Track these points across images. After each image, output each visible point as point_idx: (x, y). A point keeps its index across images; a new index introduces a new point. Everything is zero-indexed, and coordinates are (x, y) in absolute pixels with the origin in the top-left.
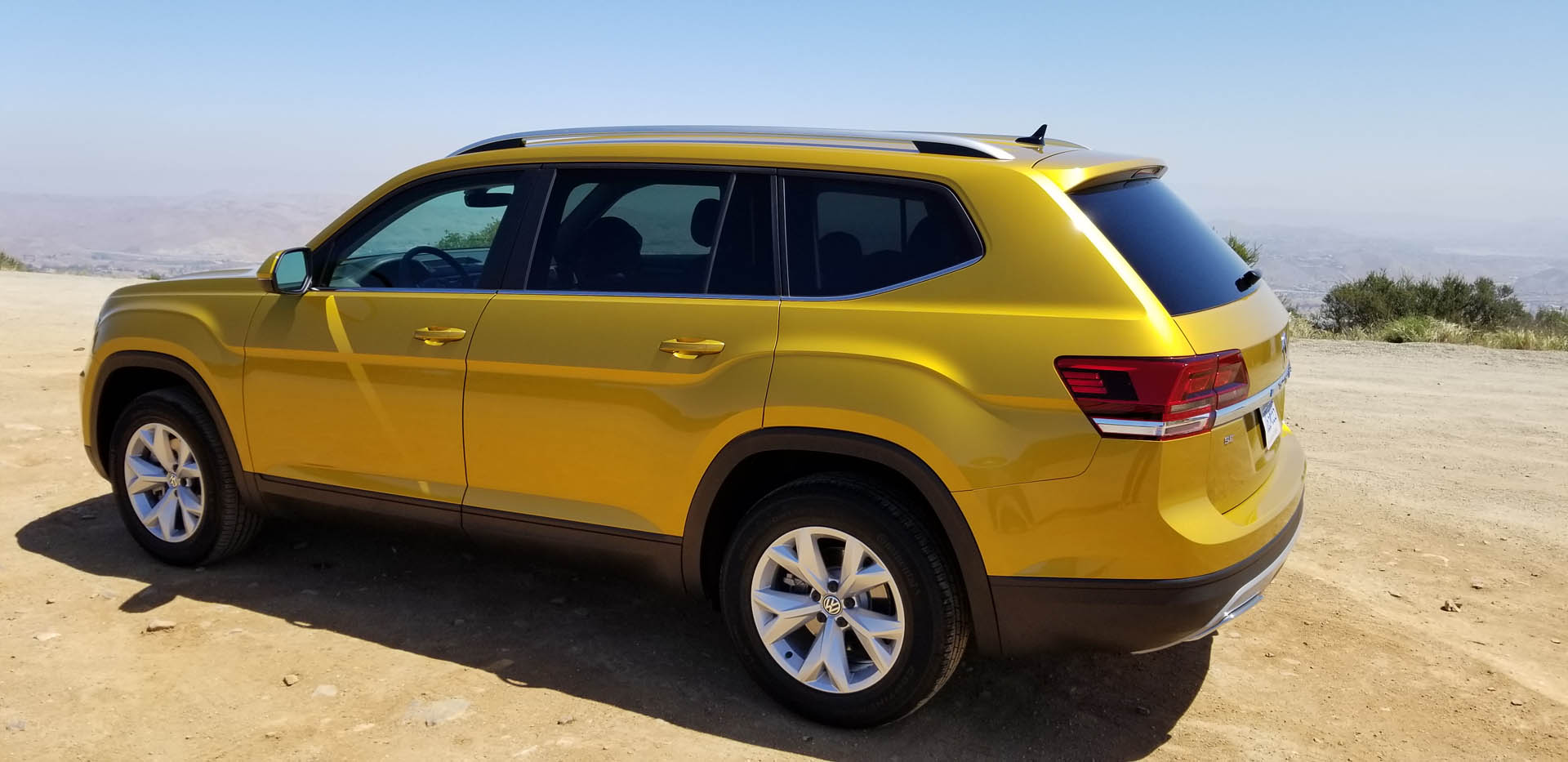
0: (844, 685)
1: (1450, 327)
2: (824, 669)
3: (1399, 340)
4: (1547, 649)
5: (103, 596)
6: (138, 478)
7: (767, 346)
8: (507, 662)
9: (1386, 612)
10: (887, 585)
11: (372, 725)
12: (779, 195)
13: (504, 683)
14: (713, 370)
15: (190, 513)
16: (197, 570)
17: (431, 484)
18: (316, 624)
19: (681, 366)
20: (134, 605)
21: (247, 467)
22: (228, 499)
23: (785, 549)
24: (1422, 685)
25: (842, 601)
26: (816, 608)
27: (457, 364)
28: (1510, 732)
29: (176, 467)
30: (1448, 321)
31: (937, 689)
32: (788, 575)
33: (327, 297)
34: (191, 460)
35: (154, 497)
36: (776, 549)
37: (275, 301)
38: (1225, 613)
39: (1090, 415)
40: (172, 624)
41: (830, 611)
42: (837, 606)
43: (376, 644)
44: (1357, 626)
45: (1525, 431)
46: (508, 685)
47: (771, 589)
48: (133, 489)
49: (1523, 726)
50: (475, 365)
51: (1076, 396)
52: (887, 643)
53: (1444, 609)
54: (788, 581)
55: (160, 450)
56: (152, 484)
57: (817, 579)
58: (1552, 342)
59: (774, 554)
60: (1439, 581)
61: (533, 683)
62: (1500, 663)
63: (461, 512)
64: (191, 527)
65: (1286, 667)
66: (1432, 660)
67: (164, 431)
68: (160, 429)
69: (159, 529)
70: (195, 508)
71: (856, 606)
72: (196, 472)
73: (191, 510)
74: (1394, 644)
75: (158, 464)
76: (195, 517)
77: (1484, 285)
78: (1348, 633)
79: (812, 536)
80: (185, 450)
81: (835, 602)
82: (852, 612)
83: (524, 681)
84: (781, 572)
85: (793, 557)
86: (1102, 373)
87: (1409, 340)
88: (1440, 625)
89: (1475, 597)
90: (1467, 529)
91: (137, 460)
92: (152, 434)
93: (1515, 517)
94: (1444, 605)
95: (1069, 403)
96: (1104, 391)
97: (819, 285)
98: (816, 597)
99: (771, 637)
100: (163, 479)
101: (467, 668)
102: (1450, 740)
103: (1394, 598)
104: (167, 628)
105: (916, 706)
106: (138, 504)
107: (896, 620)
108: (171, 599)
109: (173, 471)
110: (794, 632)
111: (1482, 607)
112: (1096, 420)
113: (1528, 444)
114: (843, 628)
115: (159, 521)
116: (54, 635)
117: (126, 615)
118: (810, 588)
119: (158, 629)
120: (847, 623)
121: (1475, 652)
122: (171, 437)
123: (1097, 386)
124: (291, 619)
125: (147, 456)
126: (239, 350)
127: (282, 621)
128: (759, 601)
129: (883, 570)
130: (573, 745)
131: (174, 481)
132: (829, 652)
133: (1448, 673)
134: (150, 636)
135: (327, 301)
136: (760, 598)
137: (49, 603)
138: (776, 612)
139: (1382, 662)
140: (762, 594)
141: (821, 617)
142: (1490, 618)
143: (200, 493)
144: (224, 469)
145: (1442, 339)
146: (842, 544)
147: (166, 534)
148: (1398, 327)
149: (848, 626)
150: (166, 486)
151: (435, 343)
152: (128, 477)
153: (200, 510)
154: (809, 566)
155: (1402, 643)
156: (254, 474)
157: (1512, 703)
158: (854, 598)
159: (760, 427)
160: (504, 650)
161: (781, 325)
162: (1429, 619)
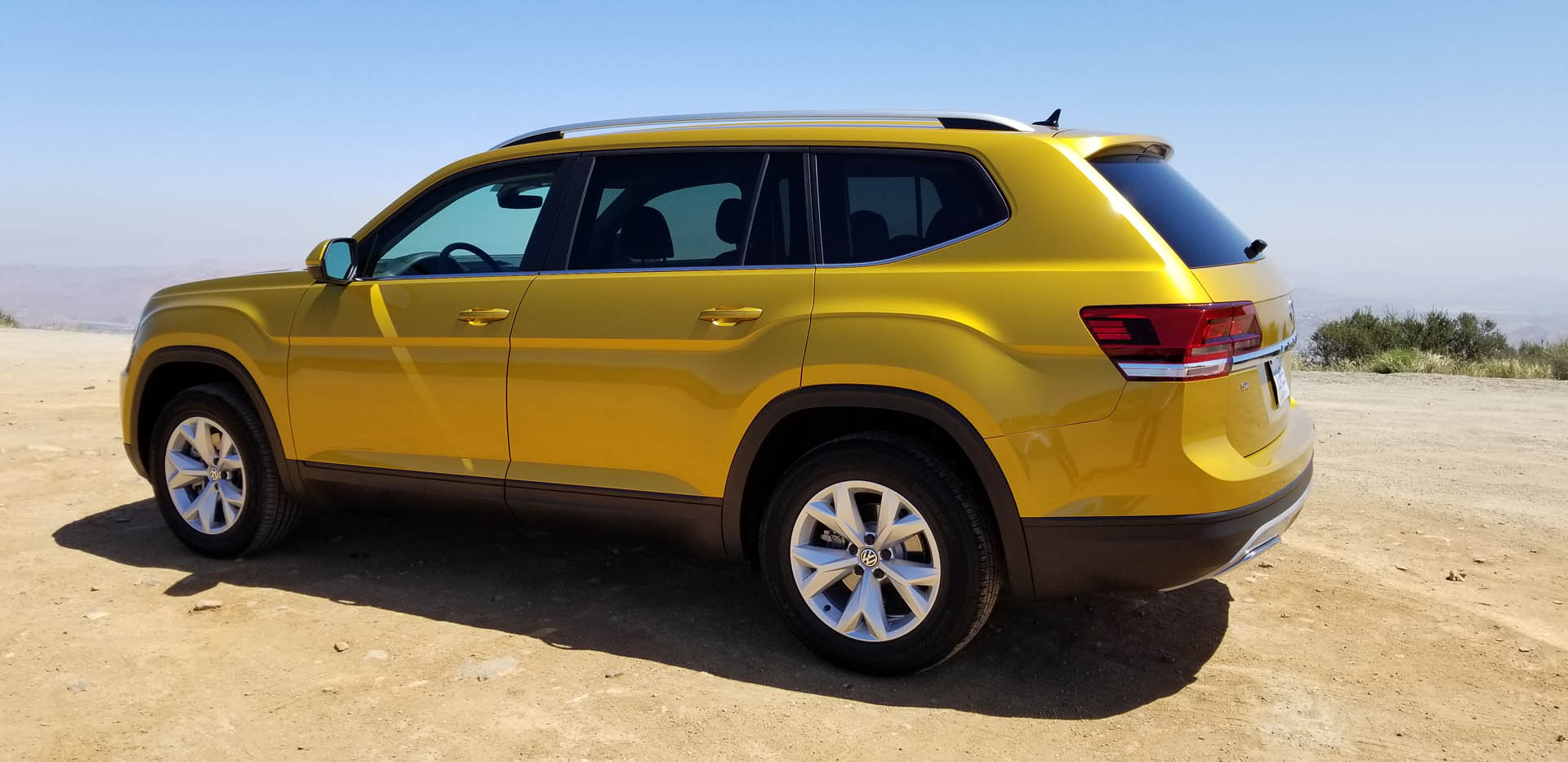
0: (881, 634)
1: (1436, 358)
2: (863, 619)
3: (1387, 371)
4: (1550, 608)
5: (147, 584)
6: (178, 473)
7: (804, 310)
8: (550, 630)
9: (1395, 582)
10: (922, 535)
11: (424, 681)
12: (812, 172)
13: (550, 647)
14: (748, 337)
15: (231, 504)
16: (237, 560)
17: (473, 461)
18: (360, 601)
19: (720, 333)
20: (177, 590)
21: (290, 454)
22: (270, 488)
23: (824, 506)
24: (1433, 637)
25: (879, 553)
26: (853, 561)
27: (503, 342)
28: (1520, 674)
29: (216, 461)
30: (1433, 353)
31: (973, 633)
32: (825, 532)
33: (371, 286)
34: (232, 452)
35: (193, 491)
36: (814, 504)
37: (321, 291)
38: (1246, 550)
39: (1116, 359)
40: (219, 604)
41: (868, 563)
42: (874, 558)
43: (421, 618)
44: (1367, 592)
45: (1515, 440)
46: (554, 648)
47: (810, 544)
48: (172, 485)
49: (1531, 668)
50: (517, 342)
51: (1101, 342)
52: (924, 590)
53: (1448, 579)
54: (826, 537)
55: (202, 443)
56: (192, 478)
57: (854, 532)
58: (1536, 370)
59: (812, 510)
60: (1443, 557)
61: (577, 645)
62: (1505, 619)
63: (505, 486)
64: (231, 518)
65: (1302, 625)
66: (1441, 618)
67: (206, 425)
68: (202, 422)
69: (199, 523)
70: (236, 500)
71: (892, 556)
72: (238, 463)
73: (231, 501)
74: (1404, 606)
75: (199, 459)
76: (236, 508)
77: (1466, 320)
78: (1359, 597)
79: (850, 490)
80: (227, 442)
81: (872, 554)
82: (889, 563)
83: (569, 645)
84: (820, 528)
85: (830, 511)
86: (1125, 320)
87: (1396, 371)
88: (1446, 592)
89: (1477, 568)
90: (1466, 515)
91: (179, 456)
92: (194, 428)
93: (1513, 507)
94: (1448, 576)
95: (1095, 349)
96: (1128, 337)
97: (852, 254)
98: (854, 550)
99: (810, 590)
100: (204, 473)
101: (512, 635)
102: (1464, 678)
103: (1401, 571)
104: (214, 608)
105: (952, 650)
106: (177, 498)
107: (932, 567)
108: (214, 584)
109: (214, 465)
110: (832, 586)
111: (1485, 577)
112: (1122, 365)
113: (1519, 451)
114: (879, 580)
115: (199, 515)
116: (103, 614)
117: (171, 598)
118: (847, 542)
119: (205, 608)
120: (883, 573)
121: (1481, 611)
122: (213, 431)
123: (1122, 331)
124: (335, 598)
125: (188, 451)
126: (284, 340)
127: (326, 601)
128: (796, 555)
129: (919, 519)
130: (623, 693)
131: (215, 475)
132: (866, 603)
133: (1457, 628)
134: (197, 615)
135: (372, 289)
136: (799, 554)
137: (94, 590)
138: (814, 565)
139: (1393, 620)
140: (799, 549)
141: (859, 570)
142: (1493, 585)
143: (240, 487)
144: (266, 459)
145: (1429, 369)
146: (877, 498)
147: (207, 527)
148: (1386, 358)
149: (885, 577)
150: (207, 480)
151: (478, 324)
152: (168, 472)
153: (241, 500)
154: (846, 520)
155: (1411, 605)
156: (297, 461)
157: (1520, 650)
158: (890, 549)
159: (797, 386)
160: (546, 620)
161: (816, 291)
162: (1435, 587)
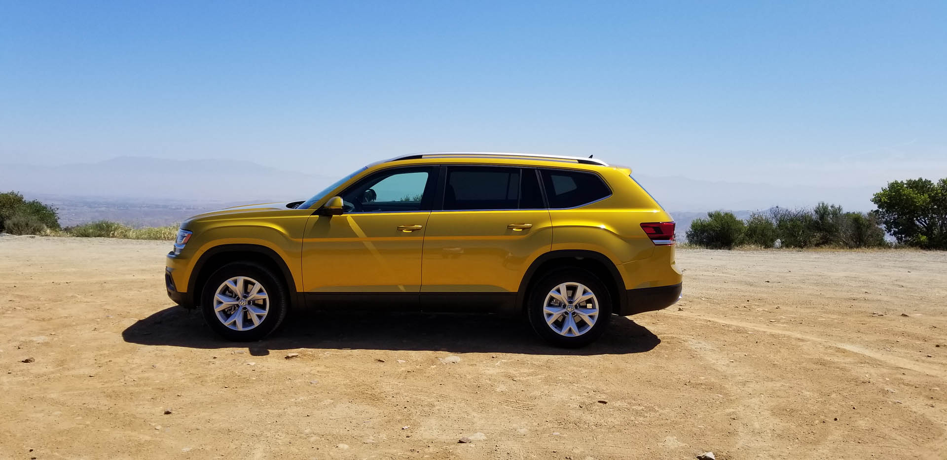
0: (577, 333)
2: (570, 330)
6: (221, 304)
7: (549, 225)
10: (592, 299)
12: (539, 176)
14: (528, 234)
15: (256, 316)
17: (404, 286)
19: (517, 233)
21: (299, 289)
23: (556, 291)
25: (574, 306)
26: (565, 310)
27: (420, 238)
29: (245, 296)
32: (554, 300)
34: (260, 292)
36: (554, 291)
37: (318, 218)
39: (652, 239)
40: (297, 354)
41: (570, 310)
47: (550, 306)
48: (217, 310)
50: (426, 238)
51: (647, 234)
52: (592, 318)
54: (556, 303)
55: (238, 288)
56: (230, 306)
57: (566, 300)
59: (552, 293)
63: (419, 295)
64: (257, 322)
67: (245, 280)
68: (242, 279)
69: (235, 326)
70: (262, 313)
71: (578, 307)
72: (264, 297)
73: (257, 314)
75: (234, 296)
76: (260, 317)
79: (566, 286)
80: (258, 287)
81: (571, 307)
84: (552, 298)
85: (558, 293)
86: (653, 227)
91: (222, 295)
95: (646, 236)
96: (654, 232)
98: (565, 306)
99: (550, 322)
100: (237, 303)
104: (296, 356)
106: (220, 316)
107: (595, 310)
109: (244, 298)
110: (558, 320)
112: (654, 241)
114: (574, 315)
115: (234, 323)
118: (563, 304)
119: (293, 356)
122: (248, 282)
123: (652, 231)
126: (301, 240)
129: (591, 293)
131: (244, 303)
132: (571, 324)
136: (546, 310)
137: (215, 358)
138: (551, 314)
140: (547, 308)
141: (566, 313)
143: (265, 307)
146: (576, 288)
147: (239, 328)
150: (238, 306)
151: (408, 232)
152: (215, 304)
153: (265, 313)
154: (563, 296)
156: (304, 292)
157: (722, 326)
158: (577, 305)
159: (550, 251)
161: (551, 218)
